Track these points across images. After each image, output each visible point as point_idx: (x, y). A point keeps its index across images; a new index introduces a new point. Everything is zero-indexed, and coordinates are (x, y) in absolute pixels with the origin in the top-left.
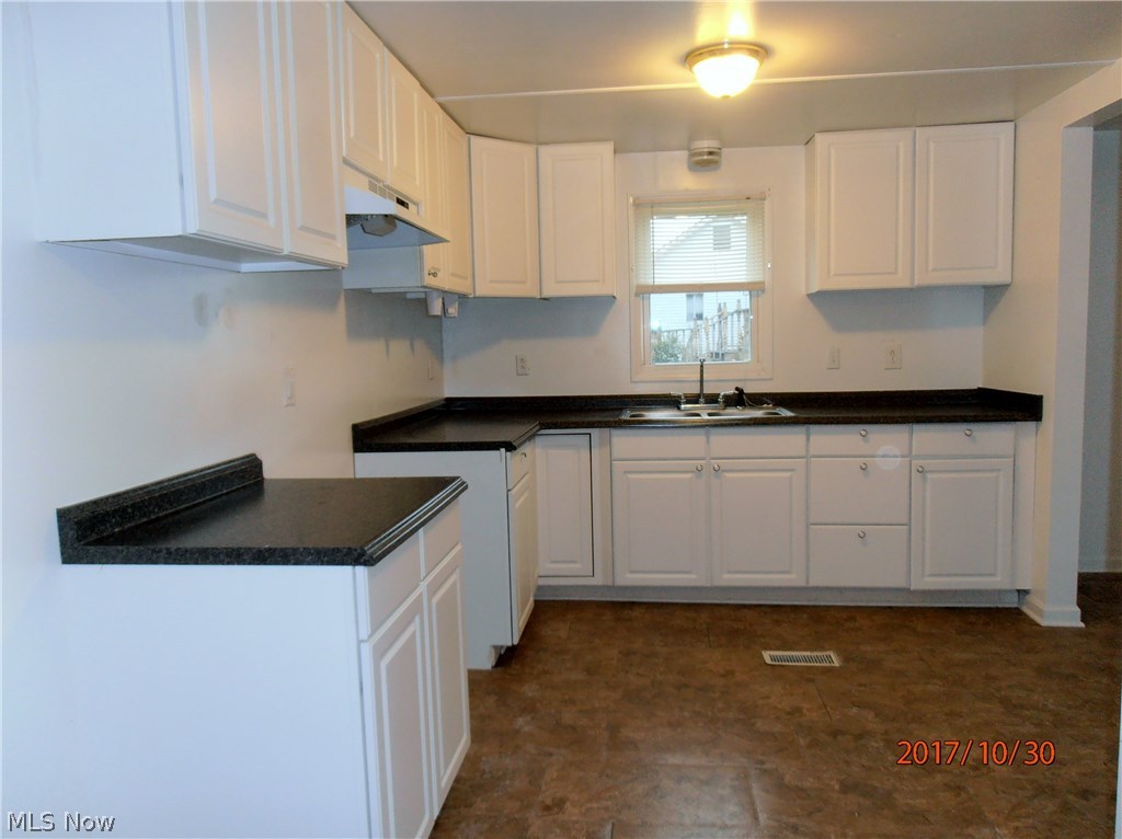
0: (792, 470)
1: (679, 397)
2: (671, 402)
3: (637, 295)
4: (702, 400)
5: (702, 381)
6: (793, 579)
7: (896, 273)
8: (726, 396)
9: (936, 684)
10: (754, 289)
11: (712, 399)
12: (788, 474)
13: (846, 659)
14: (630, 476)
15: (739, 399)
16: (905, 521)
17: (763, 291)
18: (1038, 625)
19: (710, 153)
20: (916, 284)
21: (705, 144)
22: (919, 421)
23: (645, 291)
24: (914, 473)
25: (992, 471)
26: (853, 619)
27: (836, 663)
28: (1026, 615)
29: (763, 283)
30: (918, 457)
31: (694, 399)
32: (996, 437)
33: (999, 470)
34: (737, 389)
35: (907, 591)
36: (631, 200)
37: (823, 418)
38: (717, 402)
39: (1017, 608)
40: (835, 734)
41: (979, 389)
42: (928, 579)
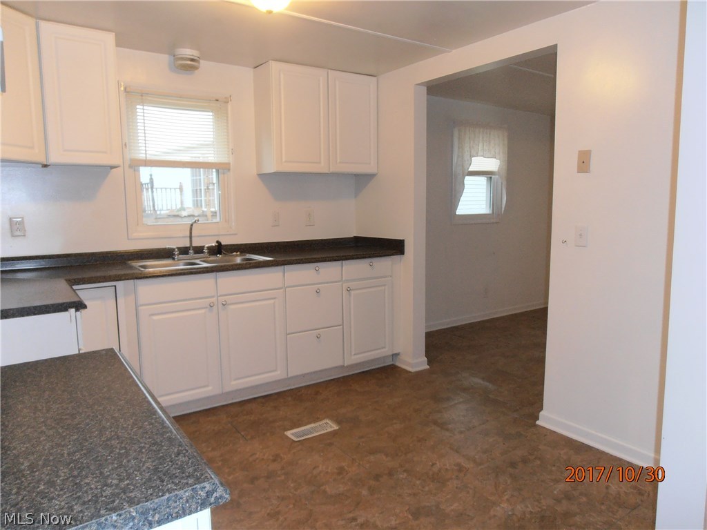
0: (275, 298)
1: (173, 250)
2: (166, 254)
3: (130, 166)
4: (191, 251)
5: (191, 237)
6: (278, 374)
7: (320, 163)
8: (209, 248)
9: (396, 423)
10: (221, 168)
11: (199, 250)
12: (272, 301)
13: (338, 422)
14: (155, 318)
15: (219, 249)
16: (341, 323)
17: (229, 170)
18: (410, 372)
19: (192, 60)
20: (331, 171)
21: (188, 52)
22: (347, 258)
23: (136, 164)
24: (345, 292)
25: (382, 286)
26: (317, 393)
27: (336, 427)
28: (399, 367)
29: (229, 164)
30: (347, 281)
31: (184, 251)
32: (383, 265)
33: (385, 285)
34: (218, 242)
35: (342, 367)
36: (122, 89)
37: (294, 260)
38: (202, 252)
39: (393, 365)
40: (377, 477)
41: (355, 237)
42: (354, 357)
